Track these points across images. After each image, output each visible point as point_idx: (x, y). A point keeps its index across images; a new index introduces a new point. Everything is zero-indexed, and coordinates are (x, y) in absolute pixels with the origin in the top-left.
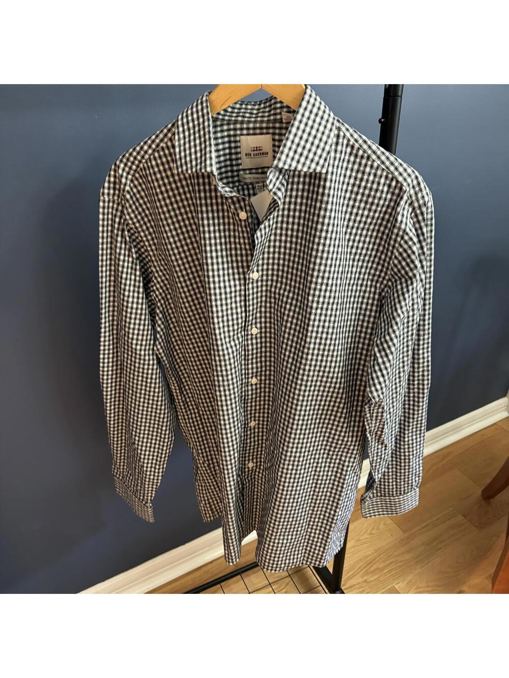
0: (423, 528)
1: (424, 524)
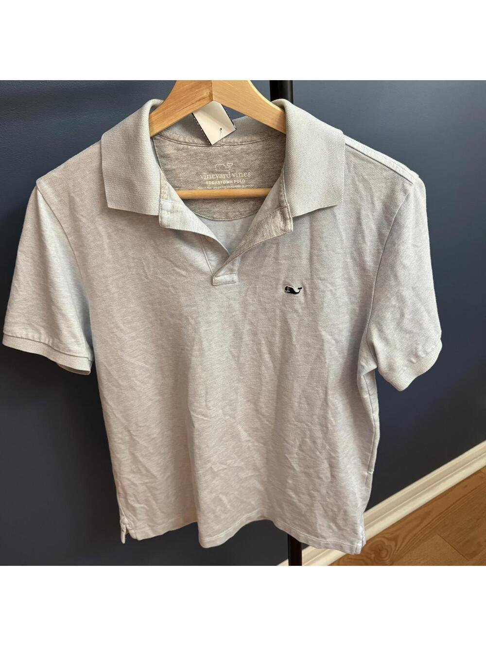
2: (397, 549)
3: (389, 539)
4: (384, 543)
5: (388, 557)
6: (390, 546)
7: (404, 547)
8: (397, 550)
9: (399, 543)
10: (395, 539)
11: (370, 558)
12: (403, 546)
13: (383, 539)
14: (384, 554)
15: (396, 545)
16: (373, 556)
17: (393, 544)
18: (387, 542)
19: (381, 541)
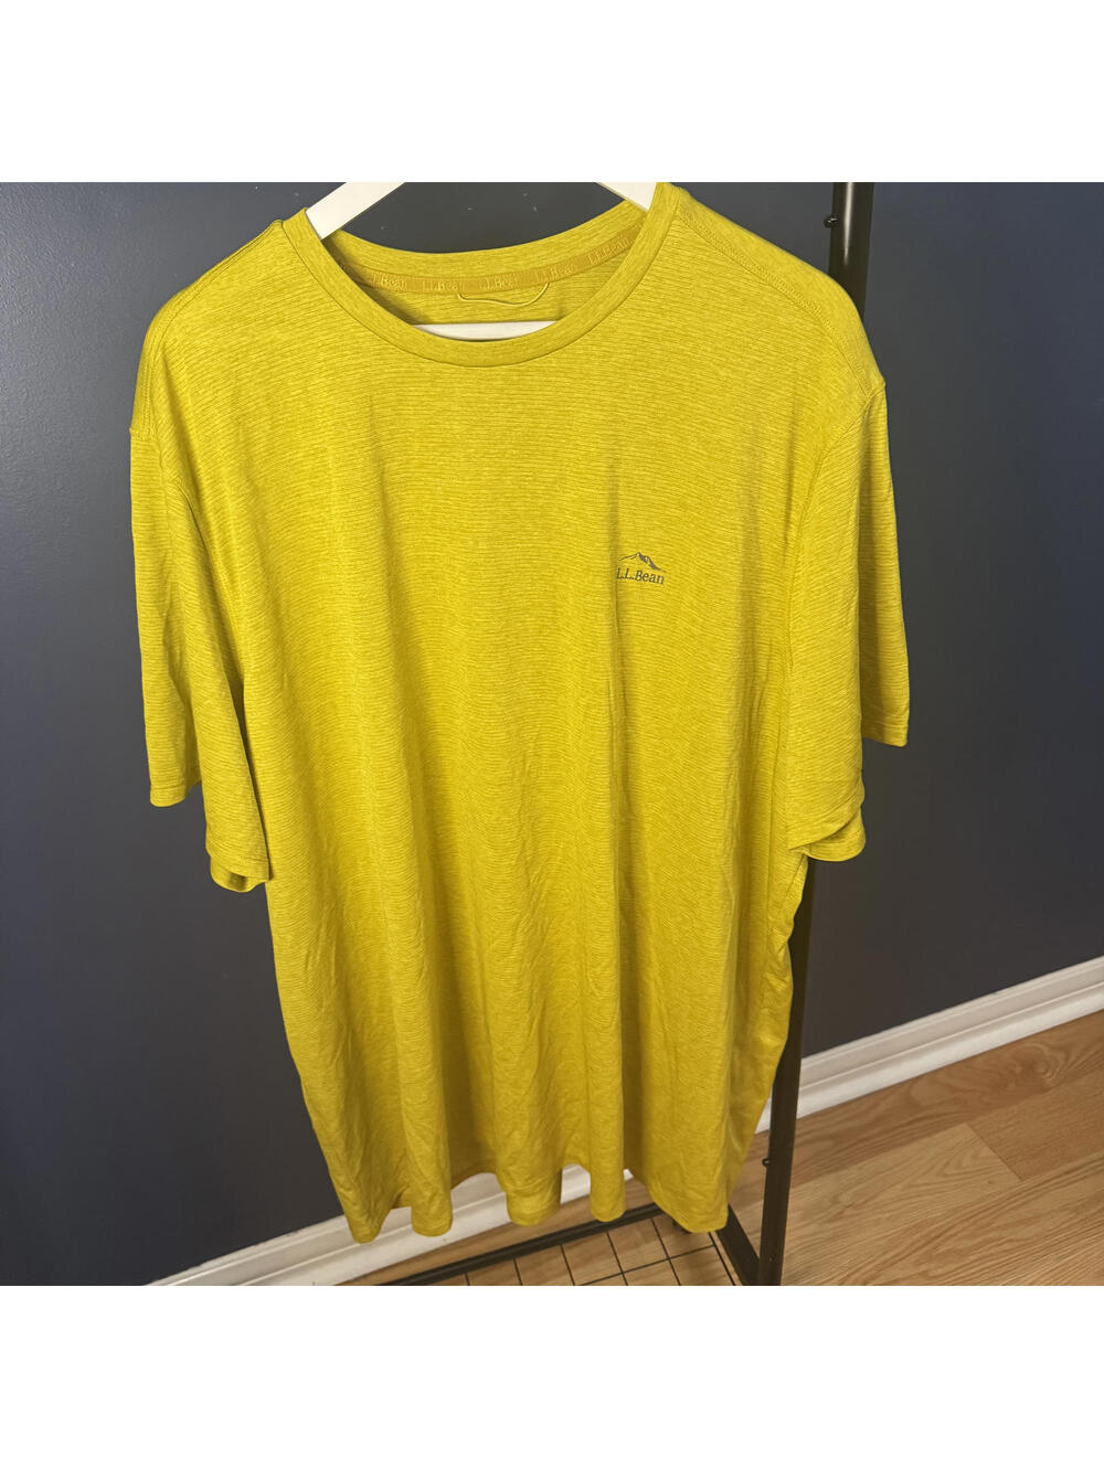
0: (1068, 1172)
1: (1070, 1166)
2: (1070, 1062)
4: (1043, 1053)
5: (1048, 1074)
6: (1054, 1058)
7: (1083, 1063)
8: (1072, 1065)
9: (1072, 1059)
10: (1066, 1049)
11: (1012, 1072)
12: (1081, 1060)
13: (1039, 1045)
14: (1041, 1070)
16: (1018, 1069)
17: (1061, 1056)
18: (1047, 1052)
19: (1038, 1048)
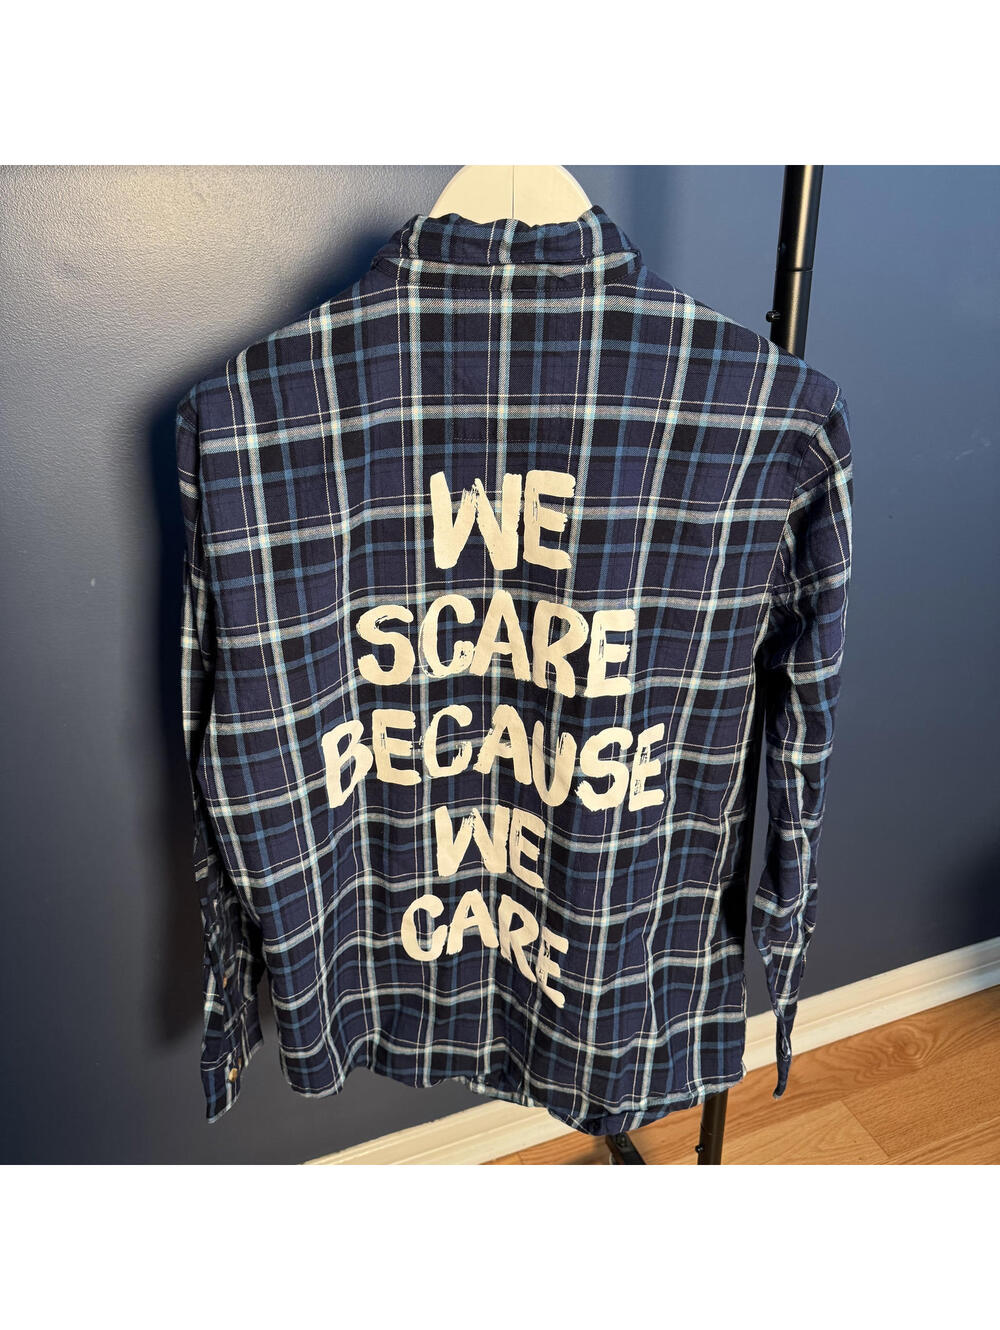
0: (931, 1151)
1: (934, 1144)
2: (939, 1043)
3: (924, 1031)
4: (913, 1035)
5: (917, 1056)
6: (924, 1040)
7: (950, 1045)
8: (940, 1047)
9: (941, 1039)
10: (935, 1033)
11: (885, 1053)
12: (948, 1043)
13: (910, 1028)
14: (911, 1051)
15: (935, 1041)
16: (891, 1049)
17: (929, 1039)
18: (917, 1034)
19: (907, 1030)
